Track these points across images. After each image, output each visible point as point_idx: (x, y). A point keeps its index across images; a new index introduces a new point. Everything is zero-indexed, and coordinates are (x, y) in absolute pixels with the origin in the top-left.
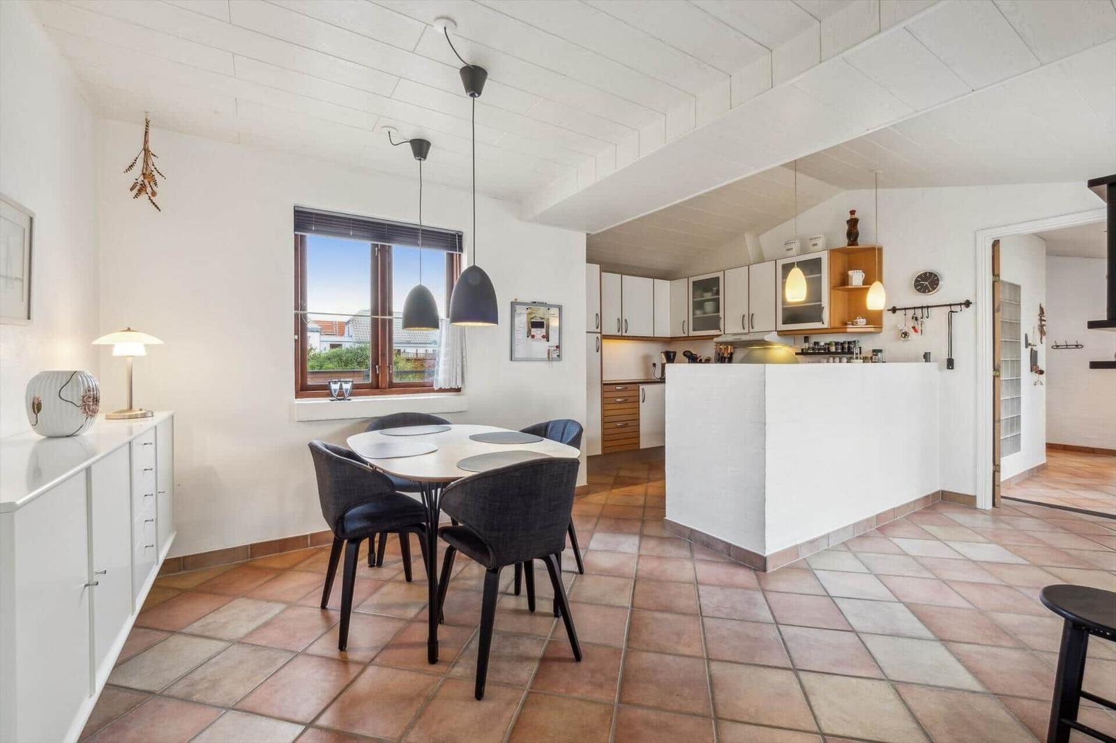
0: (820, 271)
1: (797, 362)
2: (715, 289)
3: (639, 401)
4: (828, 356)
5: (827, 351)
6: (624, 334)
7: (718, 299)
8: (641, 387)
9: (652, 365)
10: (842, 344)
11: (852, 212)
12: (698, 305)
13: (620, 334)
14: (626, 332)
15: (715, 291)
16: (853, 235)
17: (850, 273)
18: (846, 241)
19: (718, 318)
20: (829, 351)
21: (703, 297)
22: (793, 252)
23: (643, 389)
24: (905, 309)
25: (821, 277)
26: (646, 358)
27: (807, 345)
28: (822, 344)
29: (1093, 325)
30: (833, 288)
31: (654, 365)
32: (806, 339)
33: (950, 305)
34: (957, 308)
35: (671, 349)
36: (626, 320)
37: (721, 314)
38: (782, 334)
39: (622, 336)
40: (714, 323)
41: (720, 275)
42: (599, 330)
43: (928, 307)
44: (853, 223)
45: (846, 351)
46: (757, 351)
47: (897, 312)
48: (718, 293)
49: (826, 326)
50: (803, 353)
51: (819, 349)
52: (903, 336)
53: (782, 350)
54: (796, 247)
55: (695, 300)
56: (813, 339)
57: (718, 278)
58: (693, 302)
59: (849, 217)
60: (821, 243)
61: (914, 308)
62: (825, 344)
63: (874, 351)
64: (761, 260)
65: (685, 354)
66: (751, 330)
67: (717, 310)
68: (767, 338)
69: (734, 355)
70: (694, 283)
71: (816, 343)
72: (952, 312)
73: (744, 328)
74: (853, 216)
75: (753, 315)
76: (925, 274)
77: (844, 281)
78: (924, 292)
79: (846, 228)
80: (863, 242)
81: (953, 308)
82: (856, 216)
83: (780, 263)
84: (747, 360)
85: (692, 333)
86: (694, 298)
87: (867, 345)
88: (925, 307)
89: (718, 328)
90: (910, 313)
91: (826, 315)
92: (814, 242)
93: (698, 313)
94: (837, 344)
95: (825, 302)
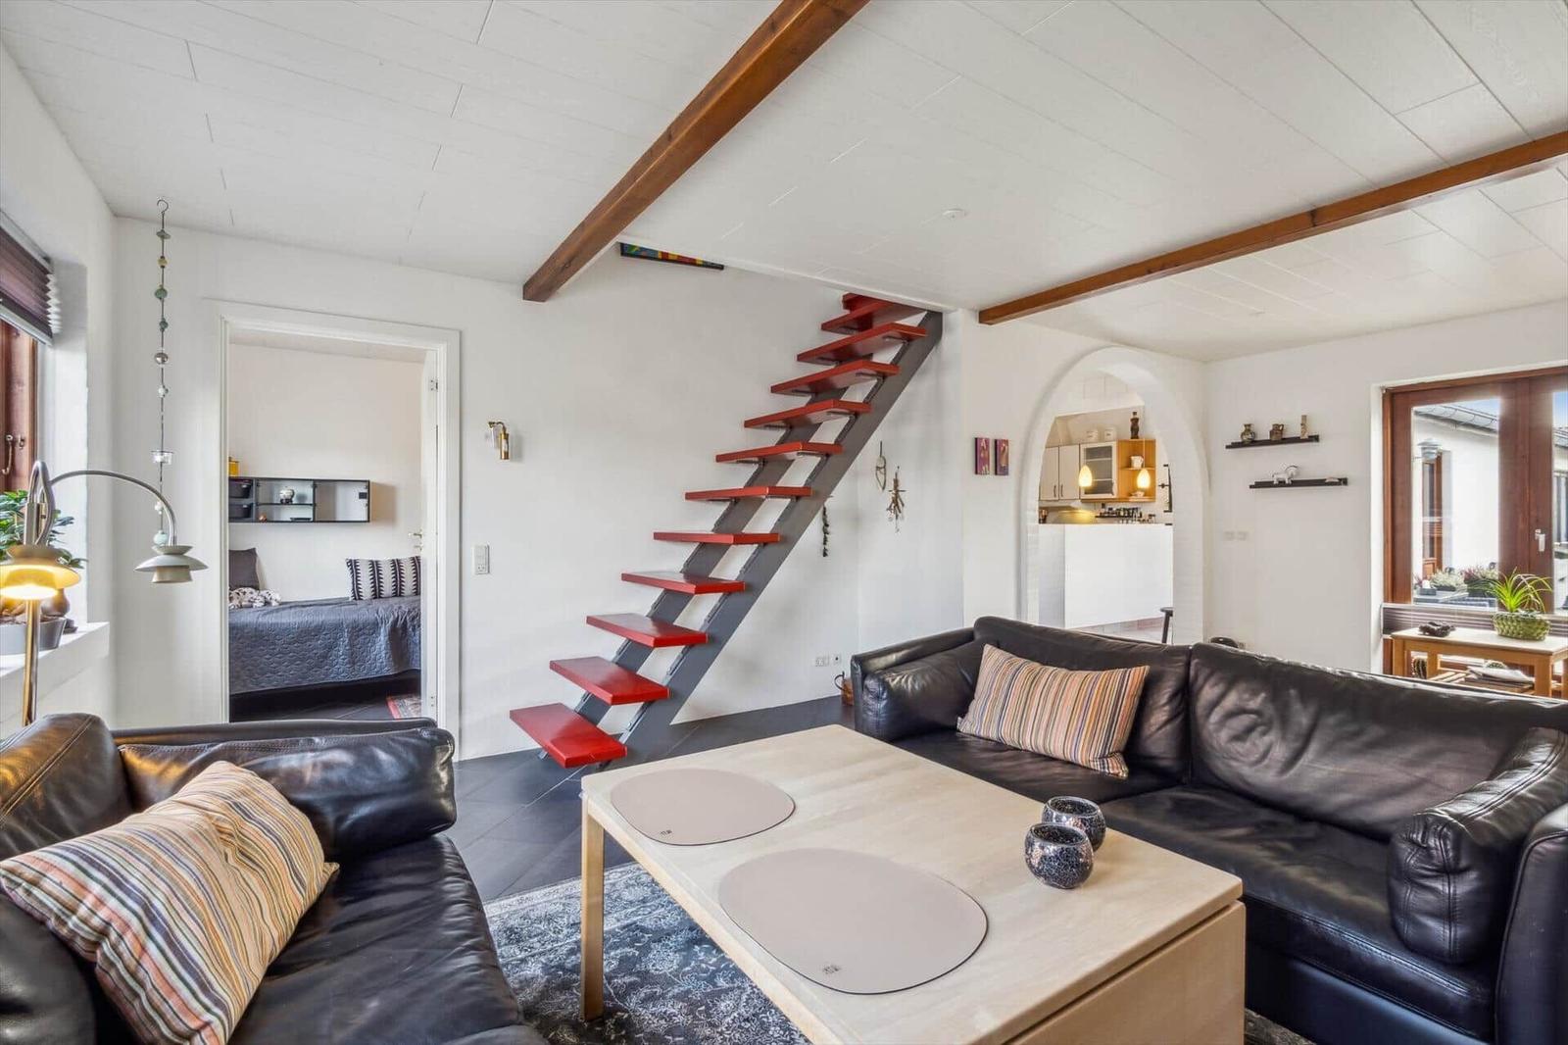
0: (1111, 456)
1: (1097, 523)
4: (1116, 518)
5: (1116, 515)
10: (1128, 510)
11: (1135, 413)
16: (1135, 430)
17: (1133, 458)
18: (1130, 434)
20: (1118, 514)
22: (1092, 439)
27: (1103, 511)
28: (1114, 509)
29: (1165, 511)
30: (1121, 468)
32: (1103, 506)
38: (1084, 501)
44: (1135, 421)
45: (1129, 515)
46: (1066, 514)
49: (1115, 497)
50: (1102, 516)
51: (1112, 514)
53: (1085, 514)
54: (1095, 435)
56: (1108, 506)
59: (1132, 417)
60: (1113, 434)
62: (1117, 510)
63: (1149, 515)
64: (1070, 443)
68: (1073, 505)
71: (1111, 509)
74: (1135, 416)
77: (1129, 464)
79: (1130, 424)
80: (1142, 434)
82: (1137, 416)
83: (1083, 447)
84: (1058, 521)
87: (1146, 511)
91: (1115, 489)
92: (1107, 431)
94: (1124, 509)
95: (1114, 479)
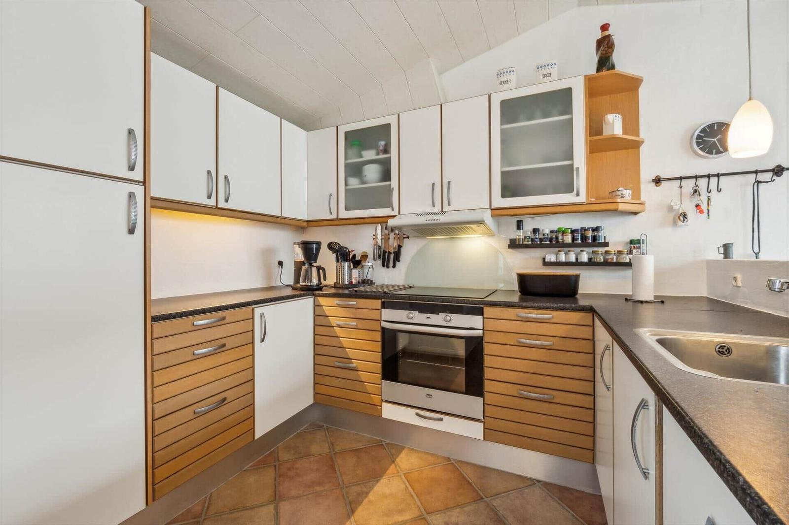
2: (383, 143)
3: (253, 343)
4: (557, 249)
5: (554, 242)
6: (222, 204)
7: (389, 160)
8: (258, 311)
9: (277, 264)
10: (582, 232)
12: (354, 170)
13: (212, 202)
14: (227, 201)
15: (381, 148)
16: (605, 62)
17: (606, 115)
19: (390, 190)
20: (557, 241)
21: (361, 156)
22: (513, 86)
23: (262, 315)
24: (681, 178)
25: (572, 119)
26: (267, 253)
27: (520, 234)
28: (547, 231)
31: (281, 264)
32: (520, 225)
33: (756, 172)
34: (768, 176)
35: (311, 236)
36: (226, 178)
37: (394, 183)
38: (499, 214)
39: (217, 208)
40: (383, 197)
41: (392, 120)
42: (138, 174)
43: (718, 175)
44: (605, 46)
47: (663, 183)
48: (386, 150)
49: (582, 198)
50: (516, 245)
51: (541, 240)
52: (682, 218)
54: (515, 78)
55: (349, 161)
56: (529, 225)
57: (389, 126)
58: (347, 165)
59: (599, 35)
60: (555, 74)
61: (696, 177)
62: (552, 232)
63: (632, 242)
65: (330, 246)
66: (446, 208)
67: (386, 176)
69: (402, 249)
70: (348, 134)
71: (535, 230)
72: (759, 182)
73: (434, 206)
74: (607, 33)
75: (449, 182)
76: (711, 126)
78: (710, 152)
81: (761, 177)
83: (498, 98)
85: (344, 214)
86: (346, 158)
88: (713, 176)
89: (389, 205)
90: (689, 185)
91: (581, 182)
92: (547, 71)
93: (354, 183)
94: (574, 231)
95: (580, 161)
